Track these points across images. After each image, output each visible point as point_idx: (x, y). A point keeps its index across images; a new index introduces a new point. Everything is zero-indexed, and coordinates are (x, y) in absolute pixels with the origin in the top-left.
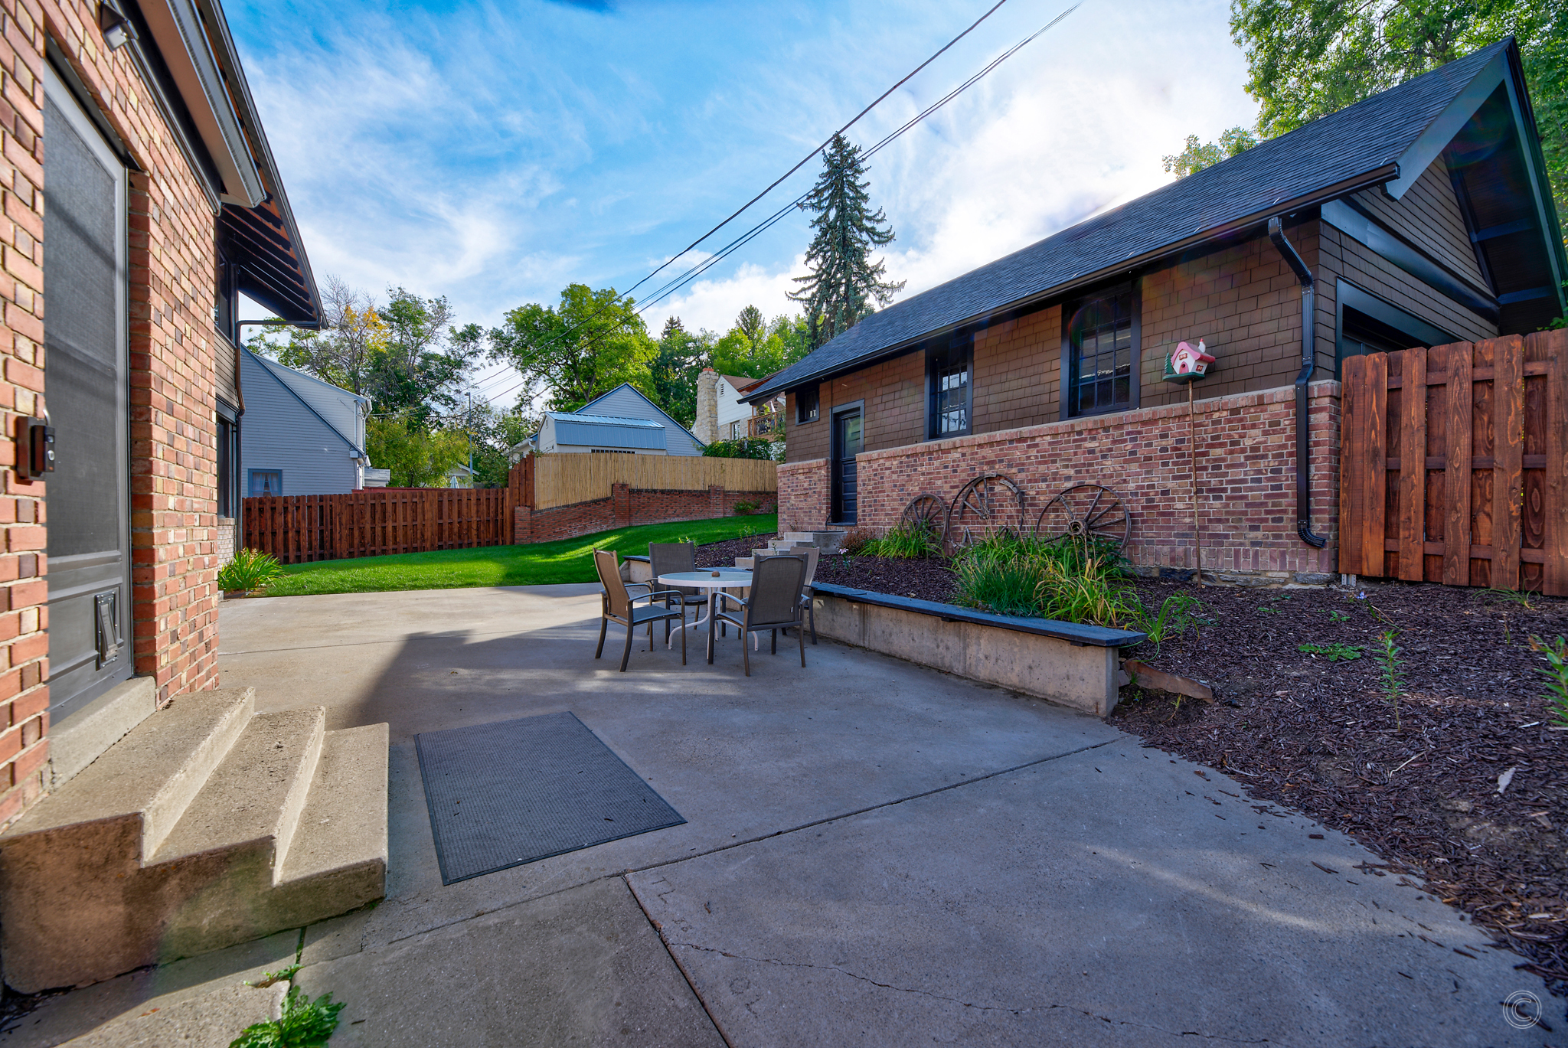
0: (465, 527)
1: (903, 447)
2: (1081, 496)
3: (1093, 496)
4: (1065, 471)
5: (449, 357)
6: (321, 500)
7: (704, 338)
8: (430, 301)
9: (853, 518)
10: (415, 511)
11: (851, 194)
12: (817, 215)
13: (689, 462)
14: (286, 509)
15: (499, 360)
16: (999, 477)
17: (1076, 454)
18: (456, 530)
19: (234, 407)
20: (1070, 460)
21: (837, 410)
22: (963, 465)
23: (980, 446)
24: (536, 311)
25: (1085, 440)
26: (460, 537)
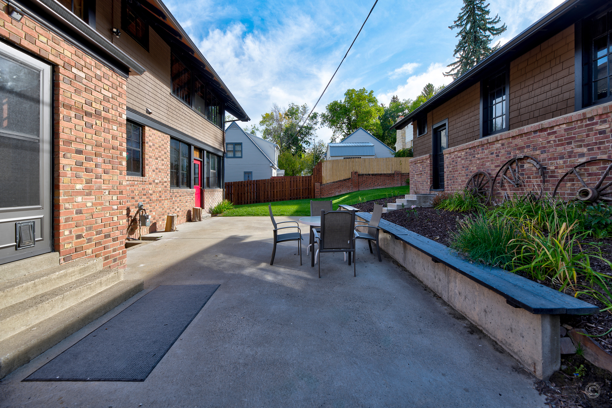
0: (298, 191)
1: (467, 144)
2: (594, 169)
3: (605, 168)
4: (579, 150)
5: (308, 126)
6: (256, 182)
7: (406, 103)
8: (302, 106)
9: (442, 187)
10: (283, 185)
11: (479, 13)
12: (459, 30)
13: (385, 161)
14: (247, 185)
15: (324, 125)
16: (526, 158)
17: (588, 136)
18: (295, 192)
19: (222, 151)
20: (583, 141)
21: (435, 127)
22: (503, 151)
23: (513, 137)
24: (335, 103)
25: (596, 123)
26: (297, 195)
